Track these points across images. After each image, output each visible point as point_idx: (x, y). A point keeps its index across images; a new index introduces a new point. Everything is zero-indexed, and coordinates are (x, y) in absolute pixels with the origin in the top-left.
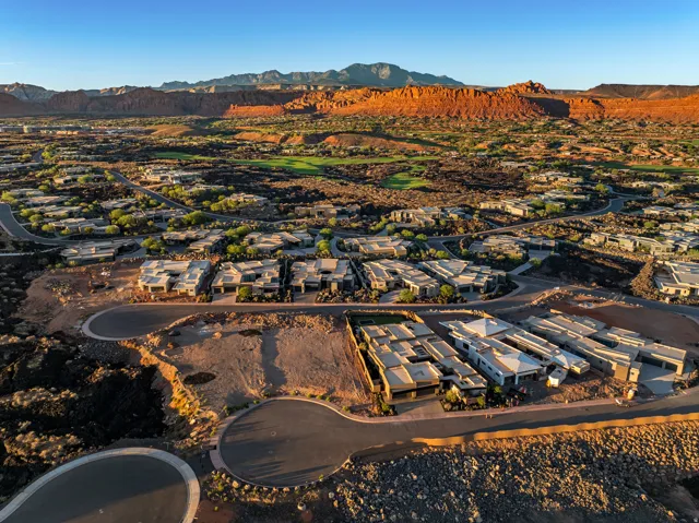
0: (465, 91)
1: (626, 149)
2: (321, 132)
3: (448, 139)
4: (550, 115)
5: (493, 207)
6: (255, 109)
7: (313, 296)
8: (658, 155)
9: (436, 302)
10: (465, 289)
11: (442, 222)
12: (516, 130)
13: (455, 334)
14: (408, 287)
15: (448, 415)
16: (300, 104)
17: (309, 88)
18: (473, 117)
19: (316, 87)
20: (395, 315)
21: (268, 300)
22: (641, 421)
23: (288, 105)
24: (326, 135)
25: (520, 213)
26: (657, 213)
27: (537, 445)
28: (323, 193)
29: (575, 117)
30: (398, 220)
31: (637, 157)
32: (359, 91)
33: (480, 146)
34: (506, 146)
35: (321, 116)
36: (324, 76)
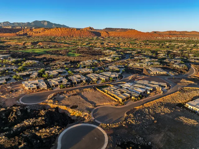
0: (74, 29)
1: (119, 44)
2: (36, 41)
3: (74, 43)
4: (97, 36)
5: (103, 59)
6: (5, 34)
7: (80, 84)
8: (126, 45)
9: (110, 82)
10: (114, 78)
11: (94, 64)
12: (90, 40)
13: (124, 87)
14: (101, 79)
15: (135, 102)
16: (21, 33)
17: (22, 28)
18: (77, 36)
19: (24, 27)
20: (105, 86)
21: (69, 87)
22: (167, 96)
23: (17, 33)
24: (38, 42)
25: (110, 60)
26: (137, 58)
27: (154, 104)
28: (54, 59)
29: (103, 36)
30: (82, 64)
31: (122, 46)
32: (41, 29)
33: (84, 44)
34: (91, 44)
35: (30, 37)
36: (26, 24)
